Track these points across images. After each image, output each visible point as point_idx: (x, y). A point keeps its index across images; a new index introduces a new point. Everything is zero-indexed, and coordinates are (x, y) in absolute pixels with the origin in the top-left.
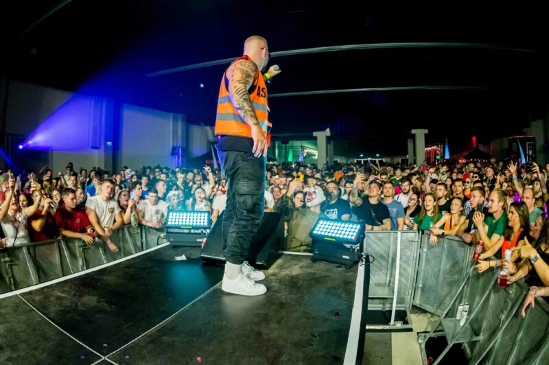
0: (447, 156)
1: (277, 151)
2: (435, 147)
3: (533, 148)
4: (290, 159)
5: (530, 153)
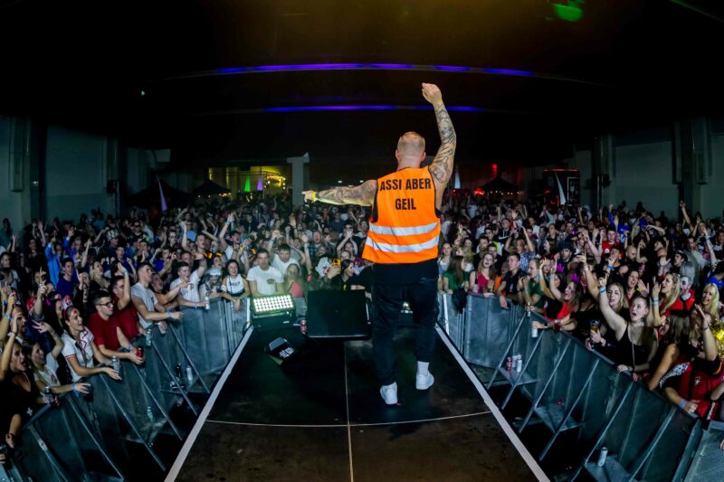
0: (457, 185)
1: (227, 178)
3: (576, 183)
4: (248, 188)
5: (572, 189)
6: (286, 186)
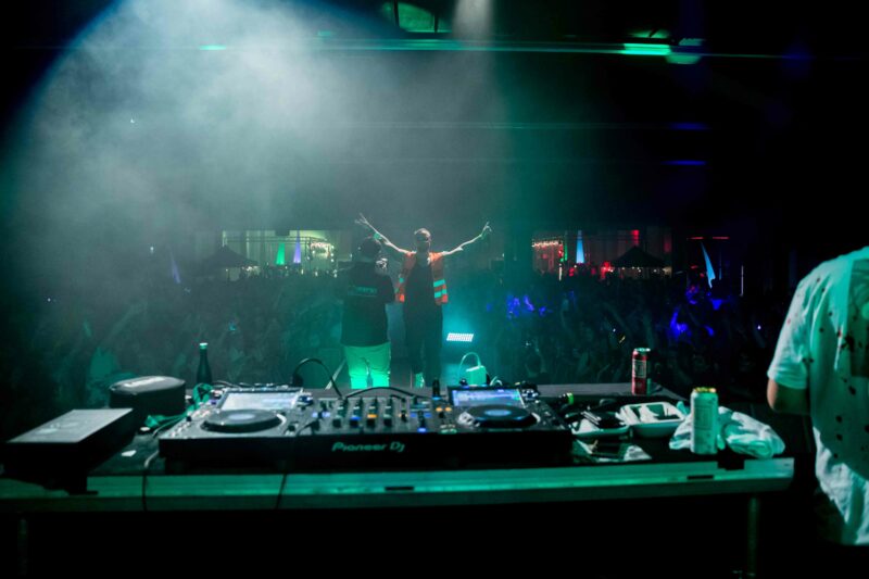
0: (580, 259)
1: (248, 245)
2: (556, 243)
4: (281, 261)
6: (335, 258)
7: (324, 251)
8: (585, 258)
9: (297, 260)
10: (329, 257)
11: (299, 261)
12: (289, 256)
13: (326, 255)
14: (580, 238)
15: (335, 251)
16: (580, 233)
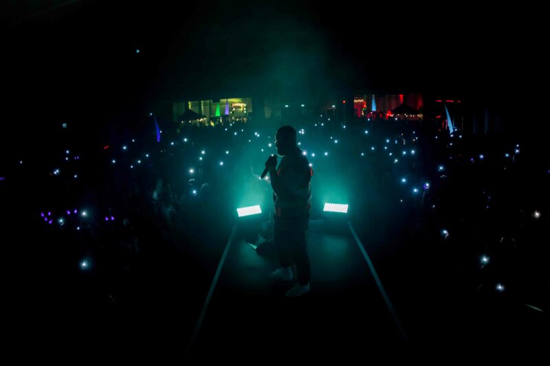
0: (374, 109)
1: (202, 107)
2: (362, 101)
4: (218, 114)
6: (246, 110)
7: (240, 107)
8: (377, 108)
9: (227, 113)
10: (243, 111)
11: (228, 113)
12: (223, 111)
13: (242, 109)
14: (373, 98)
15: (246, 107)
16: (373, 96)
